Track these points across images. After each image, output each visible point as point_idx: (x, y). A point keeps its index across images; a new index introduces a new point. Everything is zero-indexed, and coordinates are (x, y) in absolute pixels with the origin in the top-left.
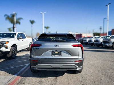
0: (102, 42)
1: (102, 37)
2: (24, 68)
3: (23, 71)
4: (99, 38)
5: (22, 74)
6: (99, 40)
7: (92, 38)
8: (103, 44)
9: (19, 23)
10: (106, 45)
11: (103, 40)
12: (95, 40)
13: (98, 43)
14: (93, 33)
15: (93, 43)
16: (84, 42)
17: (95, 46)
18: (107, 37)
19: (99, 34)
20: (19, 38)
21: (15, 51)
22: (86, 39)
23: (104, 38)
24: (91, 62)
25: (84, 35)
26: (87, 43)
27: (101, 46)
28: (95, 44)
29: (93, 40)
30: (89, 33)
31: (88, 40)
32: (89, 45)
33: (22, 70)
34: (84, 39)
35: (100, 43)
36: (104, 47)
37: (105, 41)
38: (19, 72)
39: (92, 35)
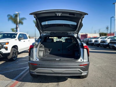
0: (109, 43)
1: (109, 37)
2: (24, 71)
3: (22, 75)
4: (105, 38)
5: (21, 79)
6: (106, 41)
7: (98, 38)
8: (110, 45)
9: (22, 23)
10: (114, 46)
11: (111, 40)
12: (101, 41)
13: (105, 44)
14: (99, 33)
15: (100, 43)
16: (90, 43)
17: (101, 47)
18: (114, 37)
19: (105, 34)
20: (20, 38)
21: (16, 53)
22: (92, 40)
23: (112, 38)
24: (98, 65)
25: (90, 35)
26: (93, 43)
27: (108, 48)
28: (101, 45)
29: (100, 40)
30: (95, 33)
31: (93, 40)
32: (95, 46)
33: (22, 73)
34: (90, 40)
35: (107, 44)
36: (111, 48)
37: (113, 41)
38: (18, 76)
39: (98, 36)
